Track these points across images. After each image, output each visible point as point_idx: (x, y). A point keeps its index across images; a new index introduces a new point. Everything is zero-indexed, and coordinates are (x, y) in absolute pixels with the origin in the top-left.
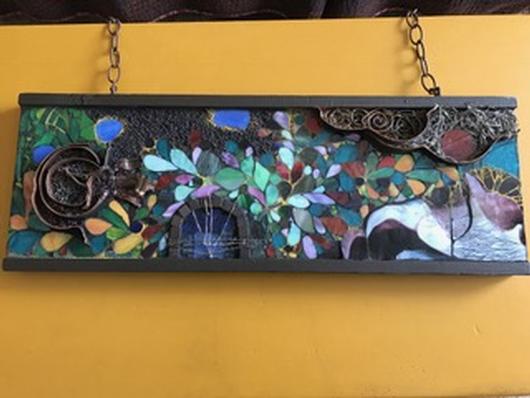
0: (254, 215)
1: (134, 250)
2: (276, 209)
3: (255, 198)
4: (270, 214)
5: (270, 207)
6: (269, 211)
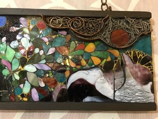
0: (4, 76)
2: (17, 73)
3: (6, 66)
4: (14, 75)
5: (14, 71)
6: (13, 74)
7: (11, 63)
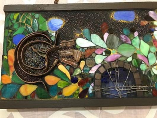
0: (142, 71)
1: (74, 93)
3: (142, 61)
4: (152, 70)
5: (151, 66)
6: (151, 68)
7: (147, 58)
